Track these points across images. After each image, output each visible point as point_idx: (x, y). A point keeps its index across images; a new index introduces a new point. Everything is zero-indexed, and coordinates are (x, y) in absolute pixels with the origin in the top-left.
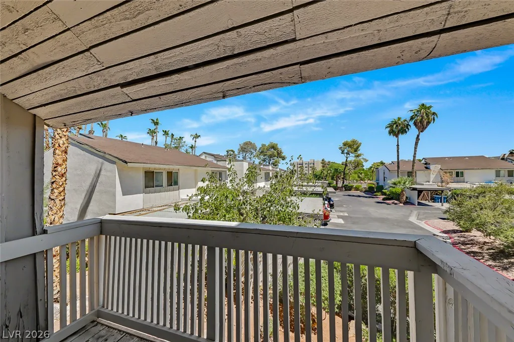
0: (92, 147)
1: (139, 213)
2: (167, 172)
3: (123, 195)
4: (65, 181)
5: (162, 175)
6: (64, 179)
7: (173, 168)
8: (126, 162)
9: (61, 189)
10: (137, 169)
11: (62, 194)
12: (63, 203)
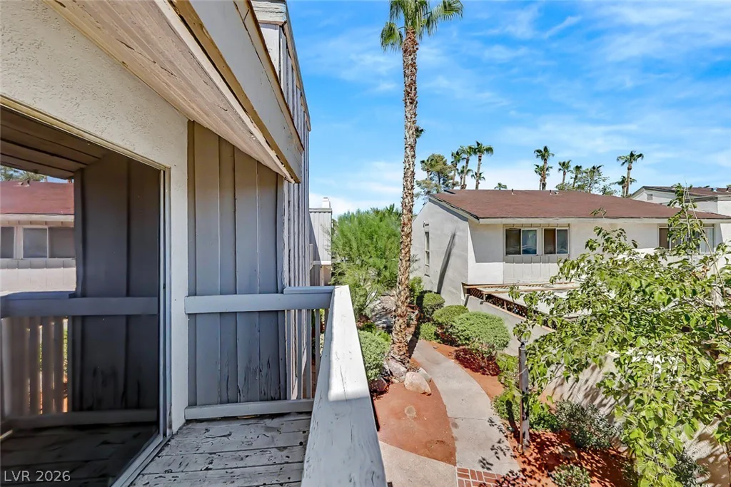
0: (448, 203)
1: (496, 289)
2: (545, 230)
3: (477, 262)
4: (411, 240)
5: (535, 235)
6: (409, 239)
7: (557, 222)
8: (478, 218)
9: (407, 249)
10: (494, 226)
11: (407, 255)
12: (408, 264)
